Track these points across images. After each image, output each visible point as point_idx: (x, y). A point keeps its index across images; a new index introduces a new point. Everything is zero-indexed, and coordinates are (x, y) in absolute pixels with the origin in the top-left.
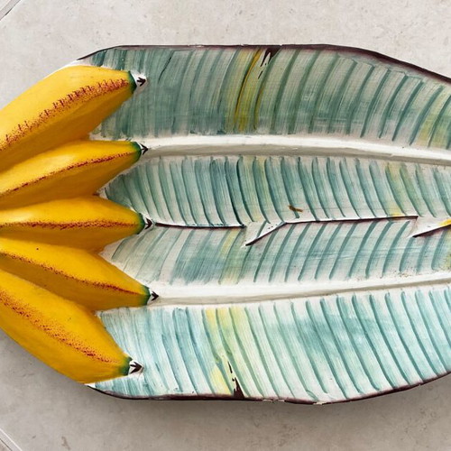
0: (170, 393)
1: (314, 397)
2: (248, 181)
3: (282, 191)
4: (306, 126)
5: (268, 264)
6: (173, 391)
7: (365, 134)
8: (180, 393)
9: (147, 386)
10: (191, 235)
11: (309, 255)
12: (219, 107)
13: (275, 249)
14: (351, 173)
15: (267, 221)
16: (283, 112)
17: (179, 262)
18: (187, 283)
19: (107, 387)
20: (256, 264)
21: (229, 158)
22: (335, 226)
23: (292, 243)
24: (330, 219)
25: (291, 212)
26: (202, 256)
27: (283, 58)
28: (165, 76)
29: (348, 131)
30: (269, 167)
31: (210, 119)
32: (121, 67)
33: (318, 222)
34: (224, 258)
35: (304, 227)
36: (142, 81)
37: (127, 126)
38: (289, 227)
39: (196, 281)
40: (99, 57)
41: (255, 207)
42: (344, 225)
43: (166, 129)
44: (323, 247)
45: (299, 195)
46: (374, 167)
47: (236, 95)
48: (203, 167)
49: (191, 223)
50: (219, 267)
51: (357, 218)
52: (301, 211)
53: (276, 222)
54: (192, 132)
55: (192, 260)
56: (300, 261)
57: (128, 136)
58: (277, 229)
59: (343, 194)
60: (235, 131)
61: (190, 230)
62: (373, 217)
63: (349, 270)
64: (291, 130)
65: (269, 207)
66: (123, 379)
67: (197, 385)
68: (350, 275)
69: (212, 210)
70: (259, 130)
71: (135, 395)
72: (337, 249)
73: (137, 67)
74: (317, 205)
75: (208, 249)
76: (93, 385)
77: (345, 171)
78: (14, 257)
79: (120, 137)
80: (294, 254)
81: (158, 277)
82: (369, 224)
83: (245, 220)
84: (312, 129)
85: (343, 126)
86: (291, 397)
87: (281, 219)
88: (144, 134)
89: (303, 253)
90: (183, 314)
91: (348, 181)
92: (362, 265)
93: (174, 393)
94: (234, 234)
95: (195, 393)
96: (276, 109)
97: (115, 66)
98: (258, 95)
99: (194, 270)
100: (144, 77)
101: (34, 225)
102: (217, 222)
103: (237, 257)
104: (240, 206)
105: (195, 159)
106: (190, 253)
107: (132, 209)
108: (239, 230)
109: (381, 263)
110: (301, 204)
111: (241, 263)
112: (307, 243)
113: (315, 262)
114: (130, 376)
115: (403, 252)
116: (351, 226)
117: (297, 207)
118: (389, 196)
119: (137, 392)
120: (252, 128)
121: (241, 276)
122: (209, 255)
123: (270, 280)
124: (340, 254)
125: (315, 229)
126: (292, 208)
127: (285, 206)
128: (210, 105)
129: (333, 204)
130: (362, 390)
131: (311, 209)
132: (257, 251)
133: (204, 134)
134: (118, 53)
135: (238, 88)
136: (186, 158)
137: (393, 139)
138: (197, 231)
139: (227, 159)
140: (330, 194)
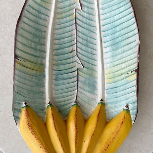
0: (136, 95)
1: (137, 44)
2: (62, 67)
3: (65, 55)
4: (43, 46)
5: (90, 61)
6: (135, 94)
7: (46, 26)
8: (136, 91)
9: (133, 103)
10: (80, 88)
11: (88, 47)
12: (35, 76)
13: (85, 59)
14: (59, 31)
15: (76, 61)
16: (38, 54)
17: (90, 92)
18: (97, 89)
19: (134, 117)
20: (91, 65)
21: (53, 74)
22: (78, 37)
23: (84, 52)
24: (75, 39)
25: (73, 52)
26: (88, 84)
27: (19, 53)
28: (24, 95)
29: (45, 32)
30: (57, 60)
31: (39, 80)
32: (20, 111)
33: (76, 43)
34: (88, 76)
35: (78, 48)
36: (25, 103)
37: (42, 109)
38: (78, 54)
39: (96, 86)
41: (71, 65)
42: (77, 34)
43: (42, 95)
44: (85, 42)
45: (67, 50)
46: (58, 23)
47: (31, 70)
48: (57, 83)
49: (76, 87)
50: (91, 78)
51: (75, 30)
52: (72, 49)
53: (76, 58)
54: (44, 86)
55: (89, 88)
56: (90, 50)
57: (45, 109)
58: (78, 57)
59: (67, 34)
60: (44, 71)
61: (78, 88)
62: (75, 24)
63: (93, 33)
64: (44, 52)
65: (71, 60)
66: (131, 111)
67: (133, 85)
68: (95, 33)
69: (71, 80)
70: (44, 63)
71: (137, 107)
72: (86, 37)
73: (20, 105)
74: (71, 44)
75: (85, 82)
76: (133, 122)
77: (59, 33)
78: (87, 150)
79: (45, 112)
80: (87, 52)
81: (95, 100)
82: (77, 25)
83: (76, 68)
84: (44, 44)
85: (43, 33)
86: (137, 52)
87: (75, 56)
88: (44, 104)
89: (87, 49)
90: (108, 91)
91: (62, 32)
92: (91, 28)
93: (136, 93)
94: (80, 73)
95: (136, 86)
96: (37, 57)
97: (20, 113)
98: (31, 62)
99: (93, 87)
100: (24, 103)
101: (76, 143)
102: (76, 79)
103: (88, 72)
104: (70, 70)
105: (53, 86)
106: (86, 88)
107: (71, 108)
108: (79, 71)
109: (91, 22)
110: (70, 49)
111: (90, 71)
112: (83, 47)
113: (90, 45)
114: (130, 109)
115: (87, 14)
116: (78, 32)
117: (71, 51)
118: (68, 19)
119: (135, 106)
120: (43, 65)
121: (95, 71)
122: (87, 81)
123: (96, 60)
124: (88, 36)
125: (79, 45)
126: (71, 52)
127: (71, 55)
128: (35, 79)
129: (70, 38)
130: (135, 28)
131: (72, 46)
132: (86, 65)
133: (45, 82)
134: (15, 112)
135: (29, 70)
136: (53, 89)
137: (48, 16)
138: (79, 85)
139: (54, 75)
140: (67, 39)
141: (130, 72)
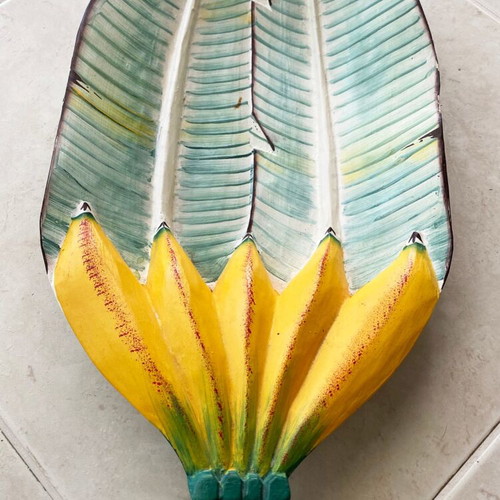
0: (442, 200)
1: (431, 71)
2: (206, 141)
3: (219, 112)
4: (156, 77)
5: (294, 132)
6: (440, 197)
7: (170, 29)
8: (441, 189)
9: (435, 224)
10: (261, 200)
11: (286, 97)
12: (125, 145)
13: (279, 126)
14: (205, 51)
15: (249, 130)
16: (139, 90)
17: (292, 214)
18: (315, 208)
19: (442, 267)
20: (294, 143)
21: (181, 153)
22: (257, 71)
23: (273, 110)
24: (250, 75)
25: (241, 107)
26: (284, 193)
27: (84, 70)
28: (84, 184)
29: (165, 44)
30: (194, 120)
31: (136, 158)
32: (65, 227)
33: (252, 86)
34: (287, 172)
35: (256, 98)
36: (85, 206)
37: (136, 242)
38: (256, 111)
39: (312, 199)
40: (48, 247)
41: (234, 139)
42: (257, 63)
43: (142, 203)
44: (278, 84)
45: (225, 99)
46: (202, 31)
47: (114, 125)
48: (189, 179)
49: (249, 199)
50: (297, 177)
51: (251, 52)
52: (240, 99)
53: (251, 123)
54: (150, 180)
55: (289, 200)
56: (292, 104)
57: (147, 244)
58: (258, 122)
59: (227, 61)
60: (153, 141)
61: (256, 200)
62: (250, 39)
63: (301, 64)
64: (159, 91)
65: (236, 126)
66: (429, 250)
67: (430, 174)
68: (306, 62)
69: (236, 178)
70: (154, 119)
71: (447, 236)
72: (281, 71)
73: (68, 209)
74: (236, 85)
75: (277, 186)
76: (441, 283)
77: (204, 55)
78: (289, 357)
79: (147, 253)
80: (284, 108)
82: (257, 42)
83: (247, 149)
84: (159, 73)
85: (159, 45)
86: (434, 90)
87: (247, 117)
88: (144, 228)
89: (283, 101)
90: (349, 205)
91: (214, 55)
92: (296, 51)
93: (441, 195)
94: (262, 161)
95: (440, 174)
96: (134, 96)
97: (62, 232)
98: (118, 105)
99: (300, 200)
100: (82, 203)
102: (248, 175)
103: (286, 160)
104: (234, 152)
105: (178, 186)
106: (281, 203)
107: (229, 256)
108: (258, 155)
109: (294, 35)
110: (234, 98)
111: (292, 157)
112: (273, 97)
113: (291, 90)
114: (426, 243)
115: (285, 16)
116: (258, 58)
117: (237, 102)
118: (232, 22)
119: (444, 234)
120: (150, 124)
121: (306, 157)
122: (285, 185)
123: (310, 131)
124: (285, 70)
125: (259, 88)
126: (238, 106)
127: (236, 113)
128: (123, 155)
129: (235, 71)
130: (420, 31)
131: (239, 90)
132: (280, 141)
133: (153, 170)
134: (47, 224)
135: (107, 120)
136: (177, 195)
137: (178, 8)
138: (258, 193)
139: (181, 156)
140: (225, 72)
141: (417, 141)
